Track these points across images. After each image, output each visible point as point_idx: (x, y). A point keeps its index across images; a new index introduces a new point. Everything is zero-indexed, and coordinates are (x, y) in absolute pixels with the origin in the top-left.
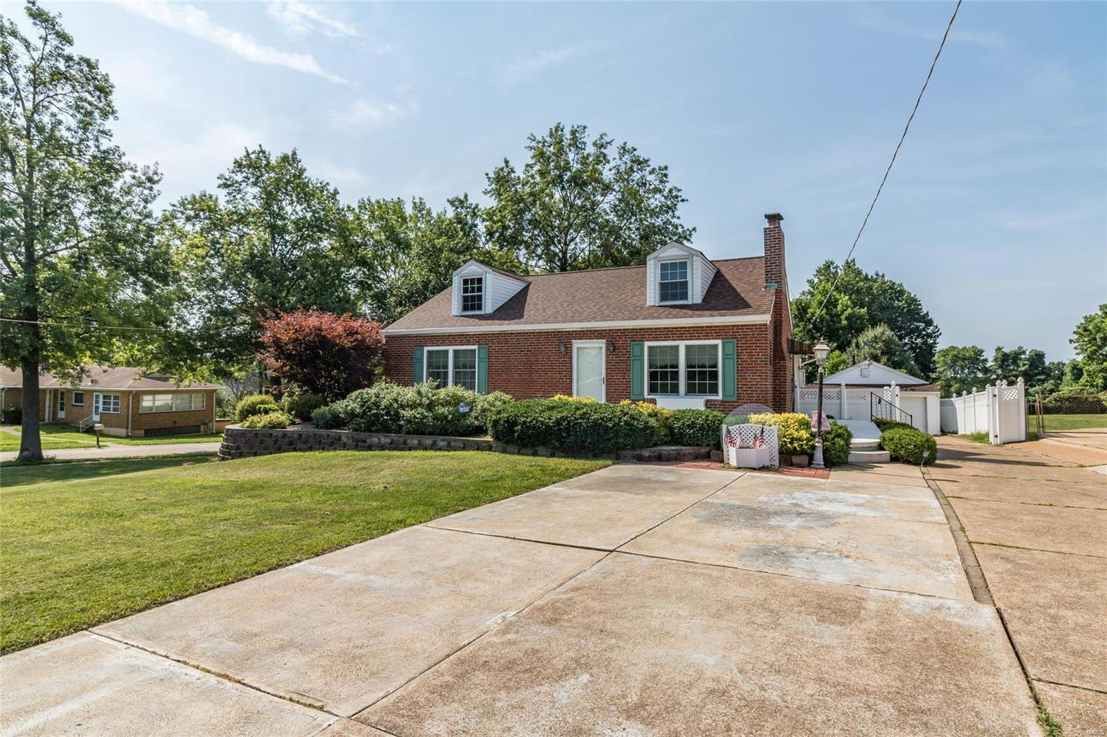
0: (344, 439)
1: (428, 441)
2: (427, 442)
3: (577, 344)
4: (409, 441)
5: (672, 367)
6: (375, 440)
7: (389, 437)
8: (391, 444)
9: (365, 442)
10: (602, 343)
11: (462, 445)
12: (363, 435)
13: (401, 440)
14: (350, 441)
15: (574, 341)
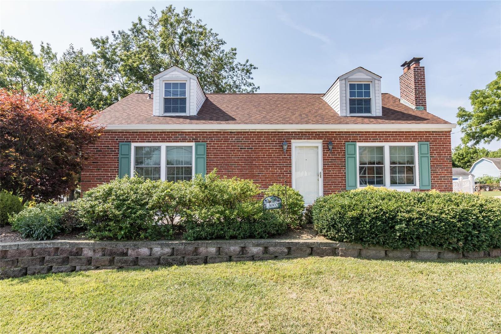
0: (87, 253)
1: (234, 247)
2: (232, 248)
3: (295, 143)
4: (202, 250)
5: (379, 163)
6: (144, 251)
7: (168, 245)
8: (172, 254)
9: (126, 254)
10: (319, 143)
11: (286, 250)
12: (121, 246)
13: (190, 248)
14: (99, 255)
15: (293, 141)
